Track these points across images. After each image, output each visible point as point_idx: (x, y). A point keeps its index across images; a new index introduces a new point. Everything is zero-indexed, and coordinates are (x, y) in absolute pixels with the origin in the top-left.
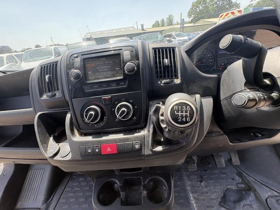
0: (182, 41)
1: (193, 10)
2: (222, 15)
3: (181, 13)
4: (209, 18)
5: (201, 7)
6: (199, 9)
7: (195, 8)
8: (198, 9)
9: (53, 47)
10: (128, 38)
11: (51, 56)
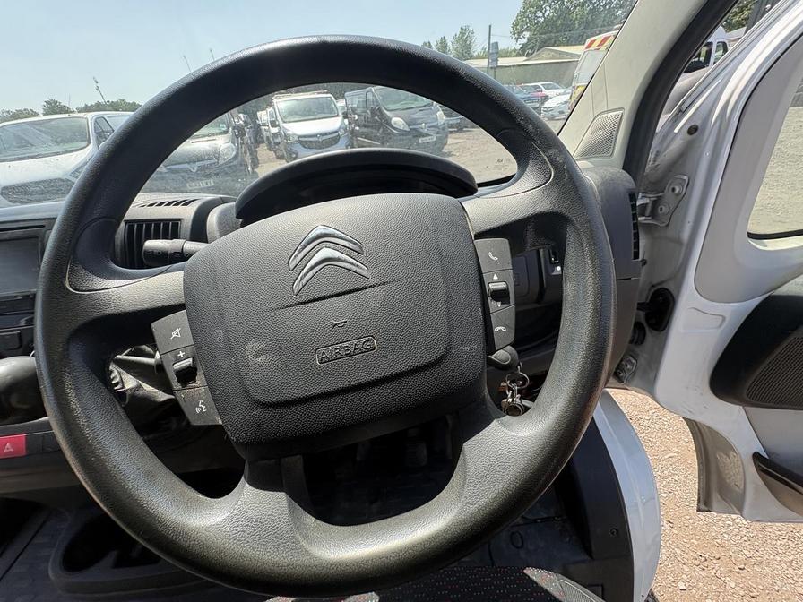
1: (528, 17)
2: (593, 42)
3: (490, 27)
4: (571, 45)
5: (548, 8)
6: (544, 14)
7: (533, 10)
8: (541, 14)
9: (90, 116)
10: (329, 95)
11: (84, 144)
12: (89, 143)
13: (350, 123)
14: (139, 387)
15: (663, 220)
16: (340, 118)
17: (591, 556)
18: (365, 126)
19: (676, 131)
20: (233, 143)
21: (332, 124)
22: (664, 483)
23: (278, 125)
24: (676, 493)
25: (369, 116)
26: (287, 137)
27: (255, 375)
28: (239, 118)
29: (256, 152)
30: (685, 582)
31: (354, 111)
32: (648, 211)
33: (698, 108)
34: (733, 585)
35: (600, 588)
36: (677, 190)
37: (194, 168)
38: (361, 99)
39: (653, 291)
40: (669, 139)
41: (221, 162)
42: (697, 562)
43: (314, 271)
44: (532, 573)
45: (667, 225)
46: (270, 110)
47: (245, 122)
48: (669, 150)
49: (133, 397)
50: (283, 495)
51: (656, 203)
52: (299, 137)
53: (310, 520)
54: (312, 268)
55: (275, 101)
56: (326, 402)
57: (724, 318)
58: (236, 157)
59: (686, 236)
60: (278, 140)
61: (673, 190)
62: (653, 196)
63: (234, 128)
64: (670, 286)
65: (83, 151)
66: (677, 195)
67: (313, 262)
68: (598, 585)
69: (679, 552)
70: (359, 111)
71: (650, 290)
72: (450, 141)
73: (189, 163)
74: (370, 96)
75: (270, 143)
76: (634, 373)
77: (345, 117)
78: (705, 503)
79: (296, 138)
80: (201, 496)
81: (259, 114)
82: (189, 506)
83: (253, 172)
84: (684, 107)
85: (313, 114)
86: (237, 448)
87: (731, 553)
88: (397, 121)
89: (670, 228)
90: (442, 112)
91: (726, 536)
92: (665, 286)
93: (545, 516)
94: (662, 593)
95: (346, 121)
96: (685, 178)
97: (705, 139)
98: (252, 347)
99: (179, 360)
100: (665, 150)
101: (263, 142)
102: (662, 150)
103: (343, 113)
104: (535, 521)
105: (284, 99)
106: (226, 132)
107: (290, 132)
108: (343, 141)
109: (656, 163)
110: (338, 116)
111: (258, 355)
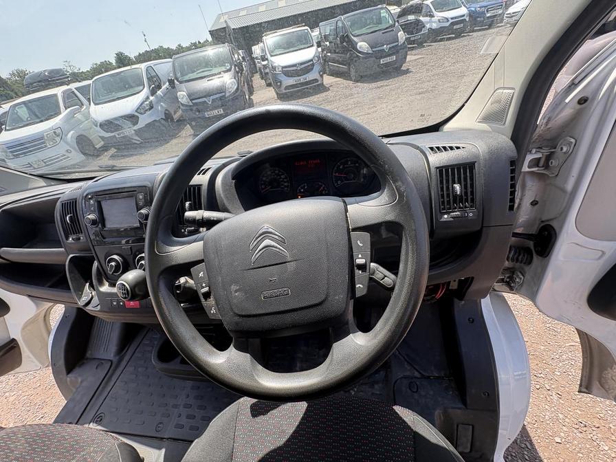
0: (451, 21)
9: (143, 66)
10: (306, 28)
11: (141, 88)
12: (144, 87)
13: (323, 50)
14: (187, 282)
15: (553, 172)
16: (314, 48)
17: (466, 406)
18: (335, 52)
19: (567, 101)
20: (235, 78)
21: (308, 54)
22: (561, 364)
23: (267, 59)
24: (571, 374)
25: (339, 42)
26: (274, 68)
27: (235, 301)
28: (239, 54)
29: (252, 81)
30: (561, 438)
31: (326, 38)
32: (542, 163)
33: (592, 80)
34: (606, 448)
35: (471, 427)
36: (565, 149)
37: (209, 101)
38: (332, 28)
39: (542, 225)
40: (561, 107)
41: (227, 94)
42: (577, 427)
43: (261, 252)
44: (398, 409)
45: (557, 176)
46: (261, 45)
47: (243, 58)
48: (559, 116)
49: (185, 287)
50: (248, 355)
51: (549, 157)
52: (283, 67)
53: (260, 367)
54: (260, 250)
55: (264, 38)
56: (266, 317)
57: (603, 253)
58: (237, 89)
59: (569, 186)
60: (267, 70)
61: (562, 149)
62: (546, 151)
63: (235, 66)
64: (555, 224)
65: (141, 93)
66: (565, 153)
67: (260, 247)
68: (470, 425)
69: (561, 416)
70: (331, 38)
71: (540, 224)
72: (409, 58)
73: (205, 97)
74: (340, 24)
75: (261, 73)
76: (522, 285)
77: (318, 46)
78: (586, 386)
79: (280, 69)
80: (215, 350)
81: (253, 48)
82: (210, 354)
83: (249, 98)
84: (577, 81)
85: (293, 46)
86: (229, 332)
87: (611, 425)
88: (362, 45)
89: (558, 178)
90: (402, 32)
91: (611, 413)
92: (551, 223)
93: (437, 375)
94: (539, 441)
95: (320, 49)
96: (573, 140)
97: (593, 108)
98: (234, 287)
99: (203, 287)
100: (555, 118)
101: (257, 72)
102: (554, 117)
103: (317, 43)
104: (429, 377)
105: (271, 35)
106: (229, 70)
107: (276, 64)
108: (317, 68)
109: (548, 127)
110: (312, 46)
111: (236, 291)
